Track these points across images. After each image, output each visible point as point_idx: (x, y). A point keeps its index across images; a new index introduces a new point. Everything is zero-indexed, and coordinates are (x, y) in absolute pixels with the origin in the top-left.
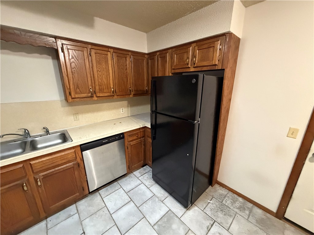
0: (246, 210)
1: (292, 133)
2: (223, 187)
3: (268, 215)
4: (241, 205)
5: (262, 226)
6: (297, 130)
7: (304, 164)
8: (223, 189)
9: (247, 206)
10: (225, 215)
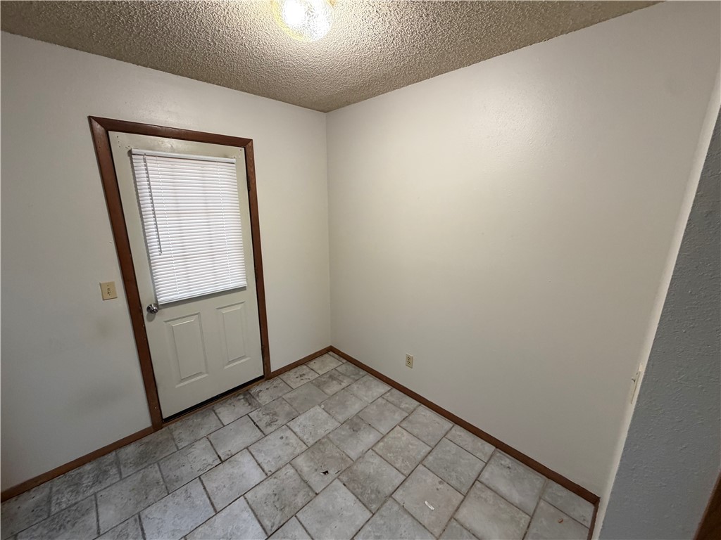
0: (109, 471)
1: (107, 292)
2: (29, 490)
3: (146, 439)
4: (96, 472)
5: (146, 462)
6: (112, 284)
7: (145, 327)
8: (31, 493)
9: (107, 463)
10: (73, 525)
